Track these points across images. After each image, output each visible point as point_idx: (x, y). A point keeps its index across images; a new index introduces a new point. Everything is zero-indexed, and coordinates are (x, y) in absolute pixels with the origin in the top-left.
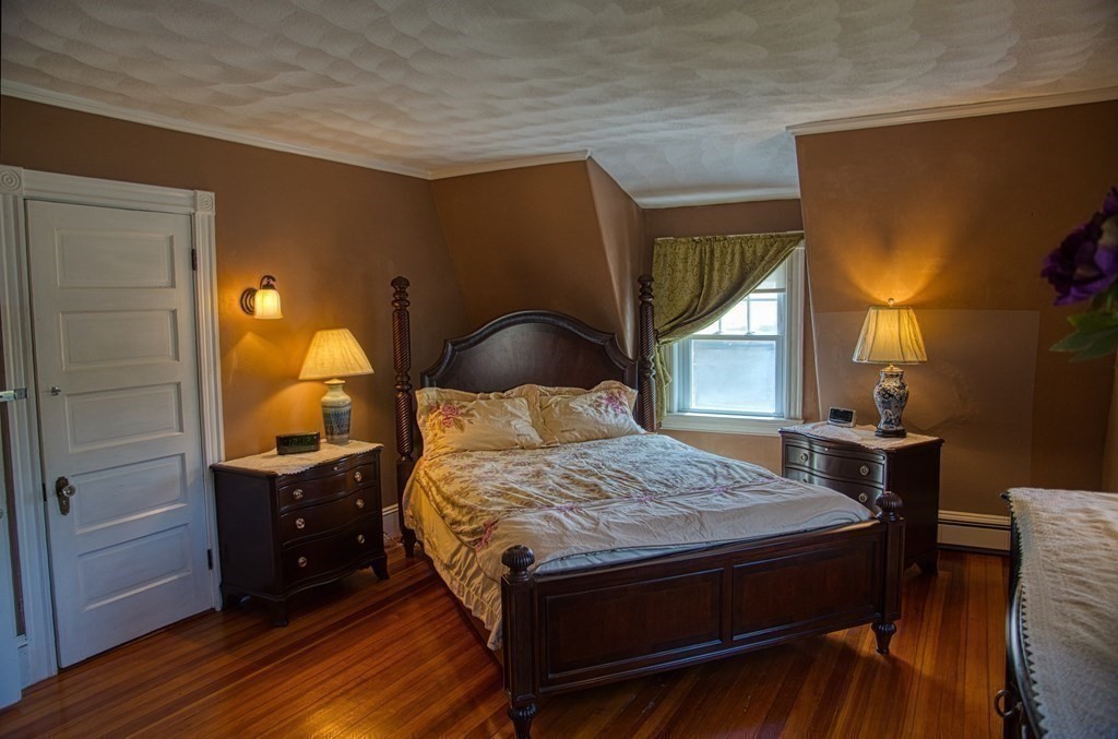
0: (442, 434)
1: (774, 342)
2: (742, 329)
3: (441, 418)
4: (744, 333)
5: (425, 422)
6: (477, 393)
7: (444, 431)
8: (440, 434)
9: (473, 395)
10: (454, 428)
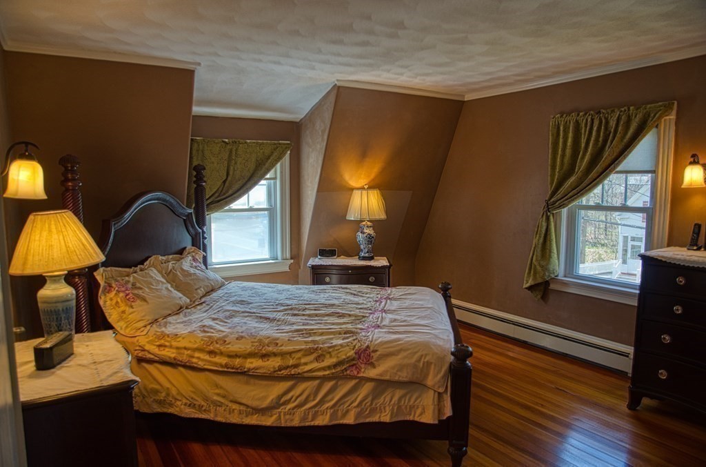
0: (131, 310)
1: (266, 212)
2: (245, 204)
3: (121, 295)
4: (246, 207)
5: (105, 302)
6: (131, 268)
7: (132, 307)
8: (128, 310)
9: (127, 270)
10: (138, 302)
